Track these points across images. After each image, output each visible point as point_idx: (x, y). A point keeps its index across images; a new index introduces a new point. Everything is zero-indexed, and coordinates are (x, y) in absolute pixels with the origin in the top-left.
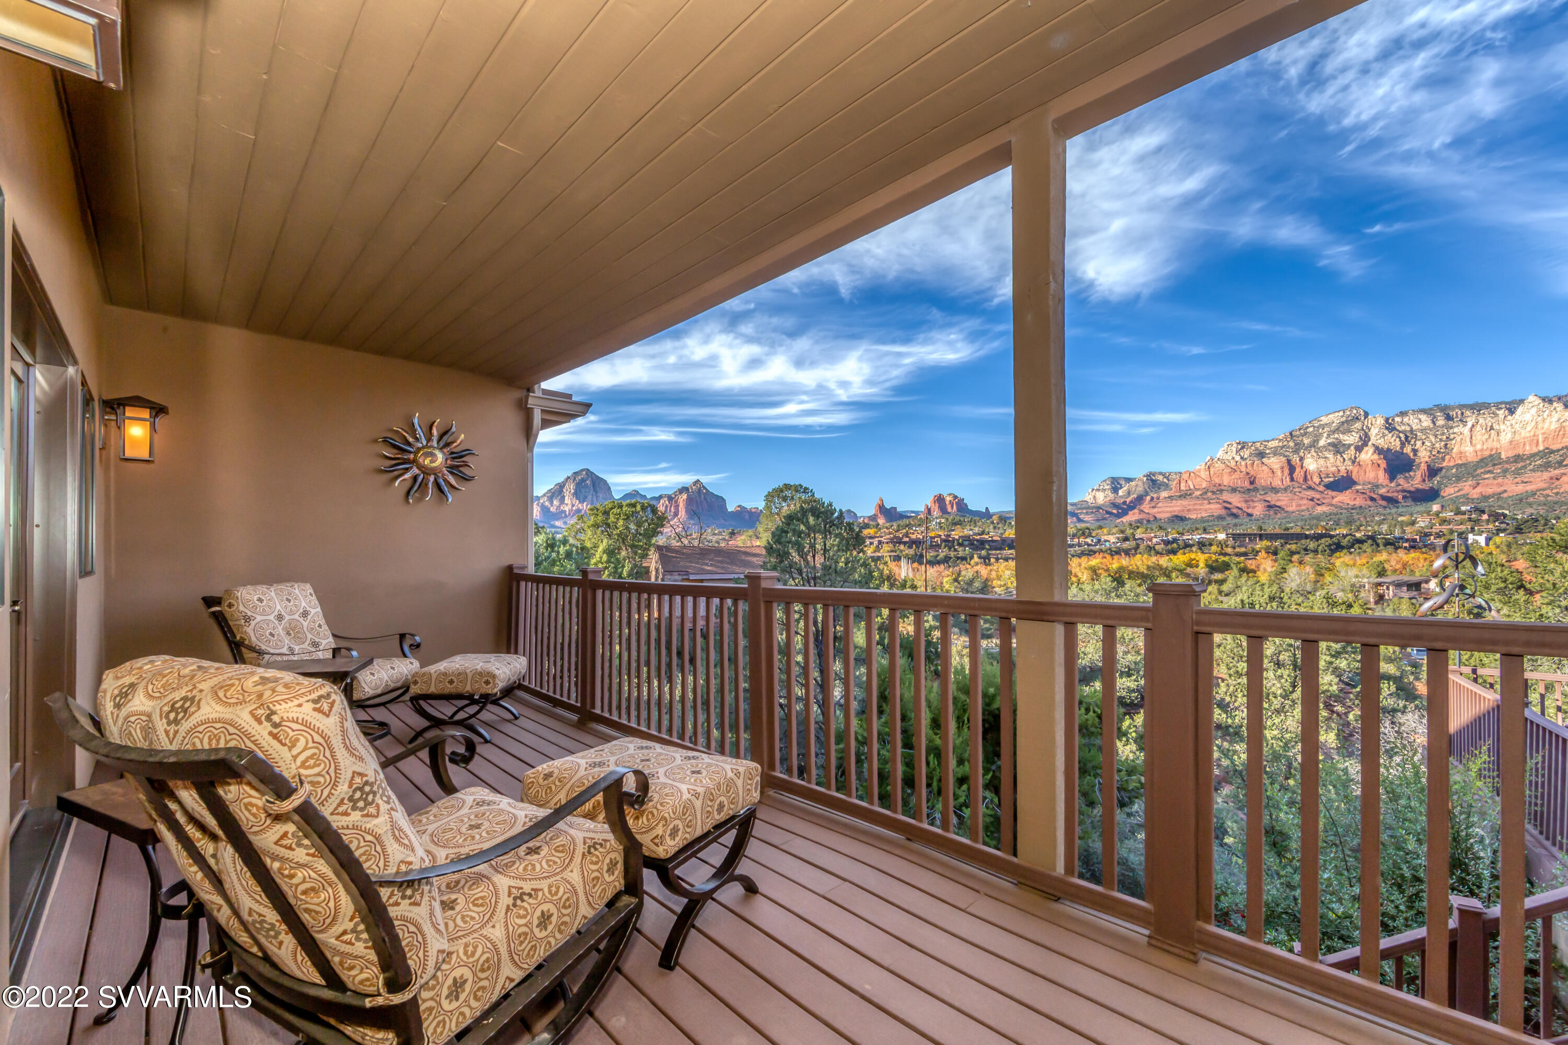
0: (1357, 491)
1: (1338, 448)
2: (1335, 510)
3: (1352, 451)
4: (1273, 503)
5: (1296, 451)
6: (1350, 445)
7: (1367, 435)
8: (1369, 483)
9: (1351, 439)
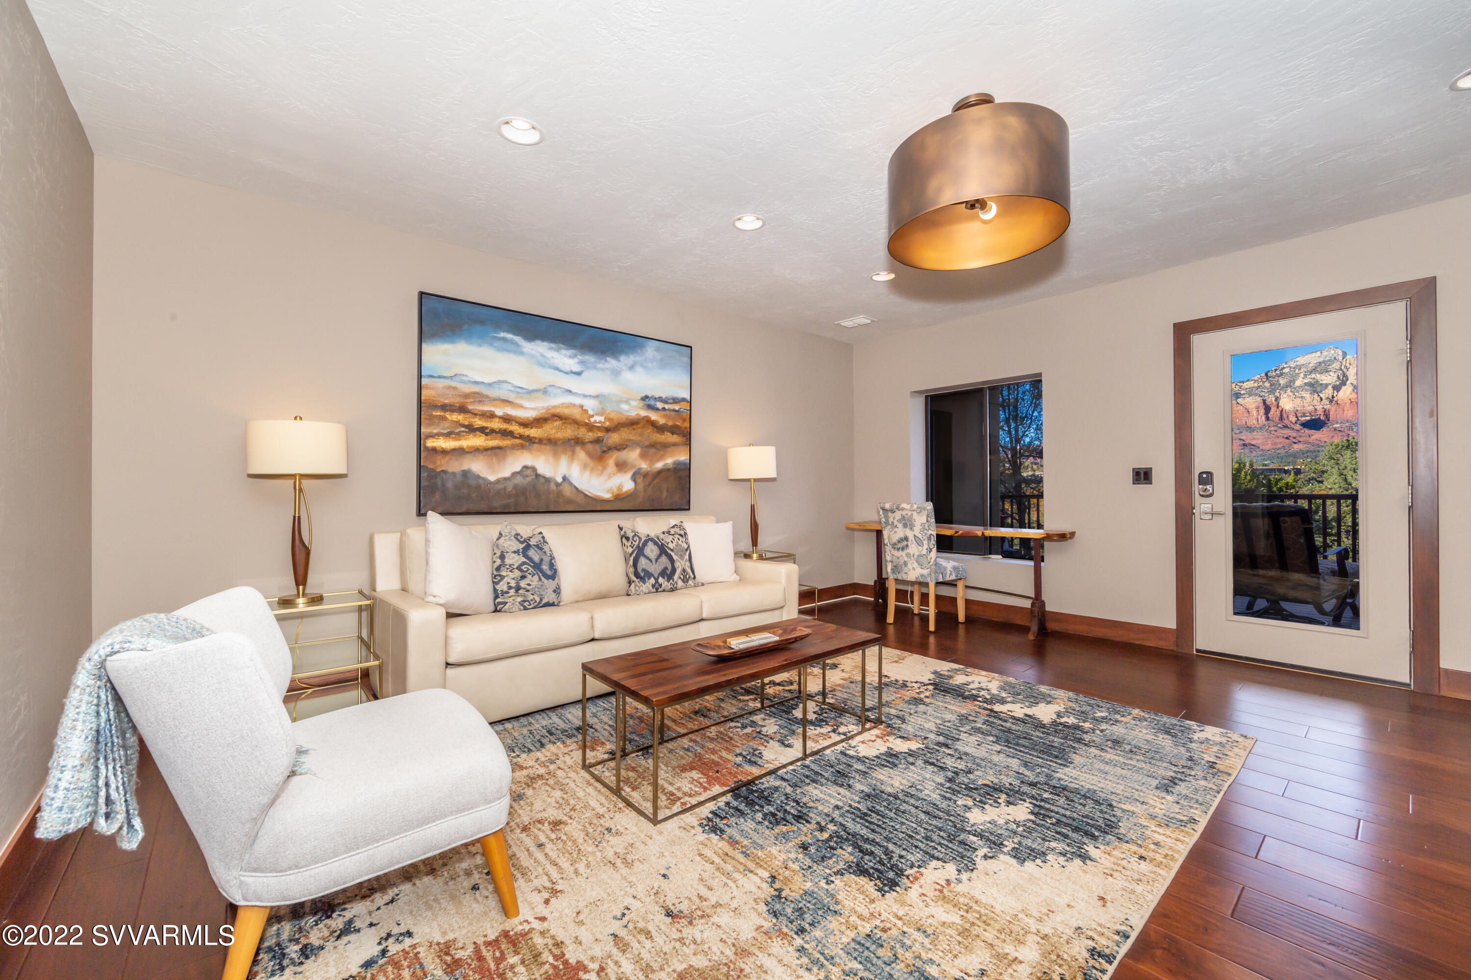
0: (1335, 429)
1: (1315, 387)
2: (1312, 449)
3: (1329, 391)
4: (1247, 442)
5: (1272, 392)
6: (1327, 385)
7: (1344, 375)
8: (1347, 421)
9: (1329, 379)
